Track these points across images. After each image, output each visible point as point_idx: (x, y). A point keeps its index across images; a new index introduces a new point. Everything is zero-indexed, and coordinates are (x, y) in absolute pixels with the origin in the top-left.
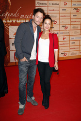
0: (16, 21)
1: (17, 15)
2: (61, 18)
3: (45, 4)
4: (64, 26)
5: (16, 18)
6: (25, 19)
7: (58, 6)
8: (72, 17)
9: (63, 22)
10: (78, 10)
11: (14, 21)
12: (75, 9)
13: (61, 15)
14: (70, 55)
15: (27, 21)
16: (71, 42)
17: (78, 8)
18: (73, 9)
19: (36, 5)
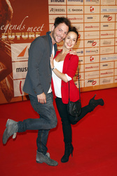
0: (21, 37)
1: (22, 27)
2: (86, 29)
3: (62, 10)
4: (90, 42)
5: (21, 31)
6: (35, 32)
7: (82, 12)
8: (102, 28)
9: (89, 35)
10: (109, 18)
11: (18, 37)
12: (106, 16)
13: (86, 25)
14: (102, 84)
15: (37, 36)
16: (102, 64)
17: (110, 16)
18: (102, 16)
19: (50, 13)
